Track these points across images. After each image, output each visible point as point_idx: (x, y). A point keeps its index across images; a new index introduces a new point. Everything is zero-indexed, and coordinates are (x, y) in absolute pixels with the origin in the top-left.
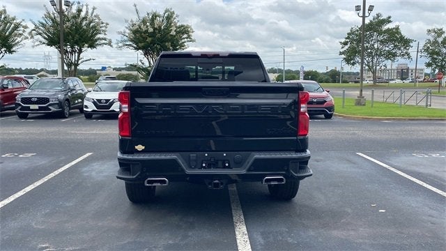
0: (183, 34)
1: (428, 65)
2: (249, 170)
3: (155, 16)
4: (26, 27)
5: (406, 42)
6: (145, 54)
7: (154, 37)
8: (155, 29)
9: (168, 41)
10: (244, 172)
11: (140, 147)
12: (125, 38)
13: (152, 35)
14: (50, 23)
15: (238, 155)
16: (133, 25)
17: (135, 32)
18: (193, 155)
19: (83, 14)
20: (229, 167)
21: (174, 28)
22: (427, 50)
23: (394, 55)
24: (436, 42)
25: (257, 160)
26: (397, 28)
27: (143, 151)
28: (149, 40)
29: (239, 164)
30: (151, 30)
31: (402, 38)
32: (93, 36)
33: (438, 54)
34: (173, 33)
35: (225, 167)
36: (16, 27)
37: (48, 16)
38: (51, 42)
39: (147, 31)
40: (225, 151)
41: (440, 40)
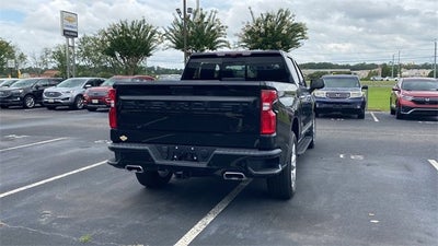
0: (297, 31)
4: (160, 33)
7: (266, 36)
8: (266, 29)
11: (124, 138)
14: (178, 28)
19: (205, 20)
27: (126, 141)
28: (260, 39)
30: (263, 30)
32: (213, 39)
34: (284, 32)
36: (153, 34)
37: (176, 23)
38: (179, 46)
39: (259, 32)
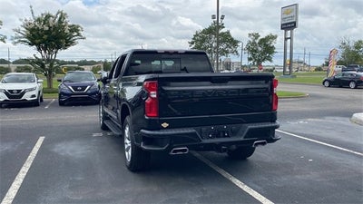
1: (250, 59)
2: (245, 137)
3: (48, 16)
5: (234, 43)
6: (39, 49)
9: (62, 38)
10: (242, 139)
12: (21, 35)
13: (47, 33)
15: (234, 127)
16: (30, 24)
17: (32, 30)
18: (204, 129)
20: (228, 136)
21: (67, 28)
22: (248, 49)
23: (227, 52)
24: (254, 43)
25: (250, 130)
26: (228, 32)
29: (234, 133)
31: (232, 39)
33: (256, 51)
35: (225, 136)
40: (225, 124)
41: (257, 41)
